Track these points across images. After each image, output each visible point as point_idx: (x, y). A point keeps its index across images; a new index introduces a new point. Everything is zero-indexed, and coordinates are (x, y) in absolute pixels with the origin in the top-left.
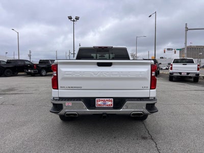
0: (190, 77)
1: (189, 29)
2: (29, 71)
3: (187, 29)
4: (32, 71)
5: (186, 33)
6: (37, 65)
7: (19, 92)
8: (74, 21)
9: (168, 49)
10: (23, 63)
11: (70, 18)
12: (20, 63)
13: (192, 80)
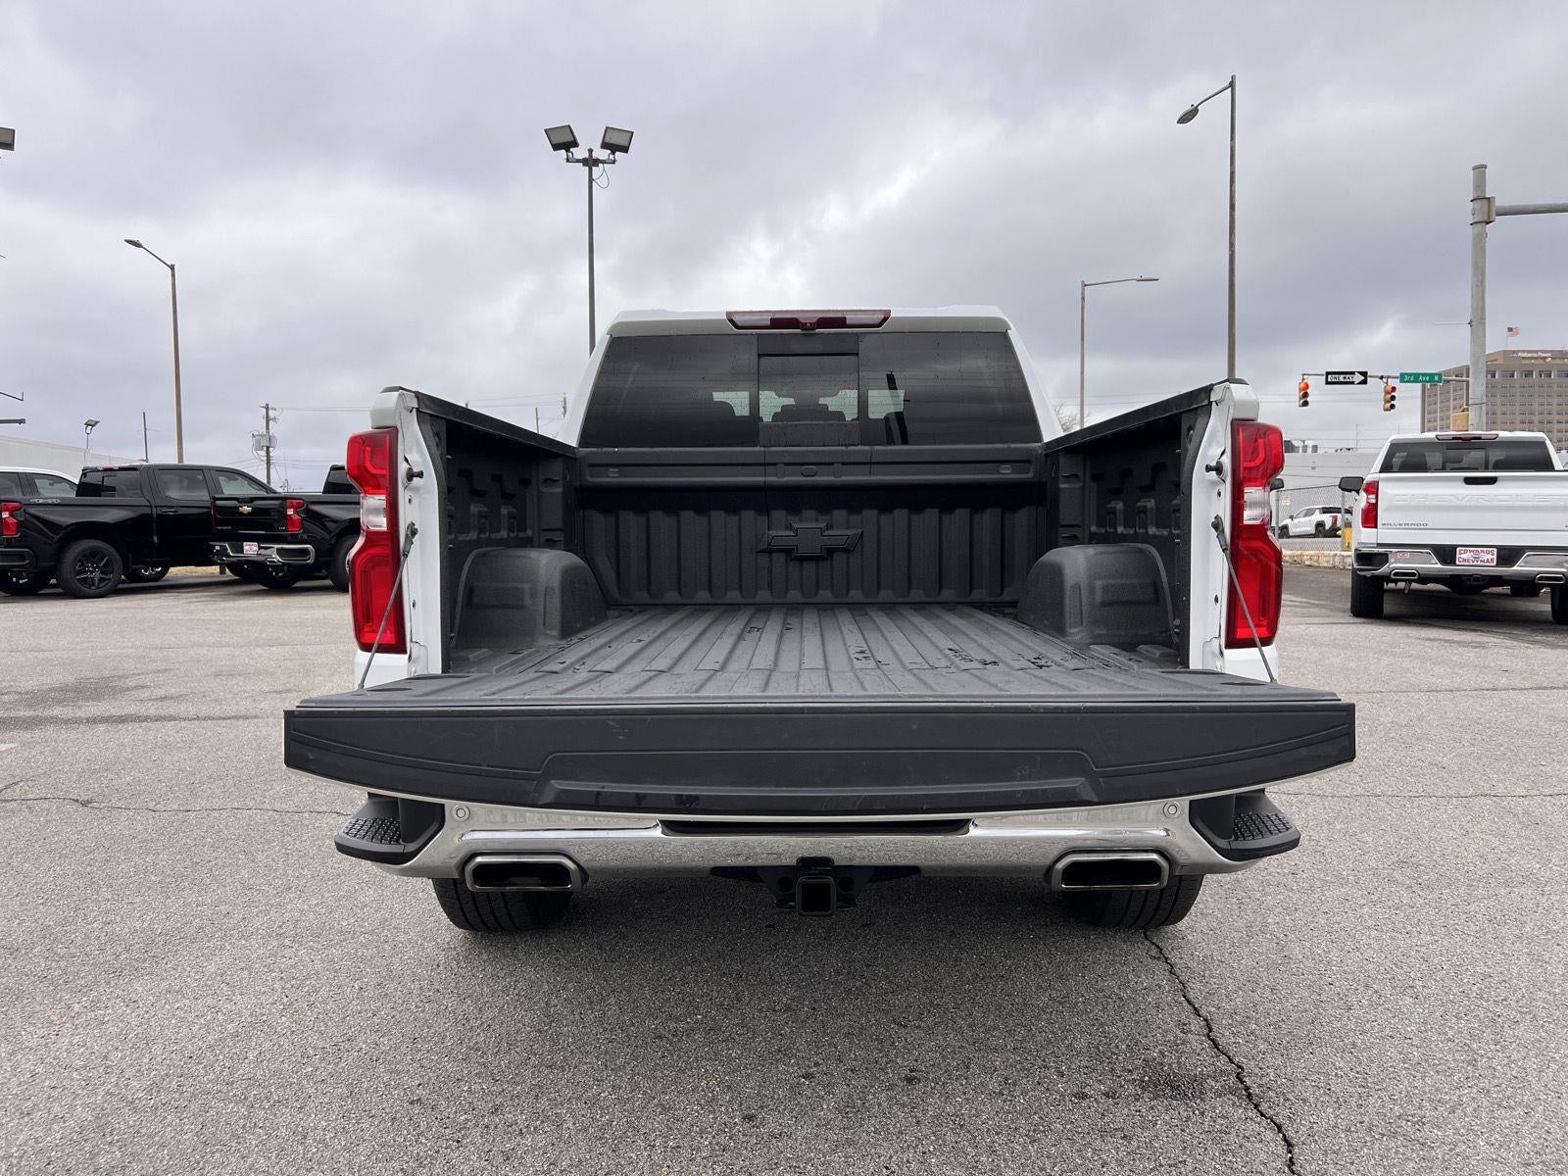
0: (1527, 587)
1: (1504, 212)
2: (250, 549)
3: (1486, 210)
4: (273, 554)
5: (1479, 243)
6: (304, 504)
7: (152, 710)
8: (591, 162)
9: (1334, 378)
10: (202, 496)
11: (563, 141)
12: (177, 494)
13: (1543, 606)
